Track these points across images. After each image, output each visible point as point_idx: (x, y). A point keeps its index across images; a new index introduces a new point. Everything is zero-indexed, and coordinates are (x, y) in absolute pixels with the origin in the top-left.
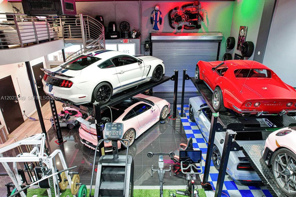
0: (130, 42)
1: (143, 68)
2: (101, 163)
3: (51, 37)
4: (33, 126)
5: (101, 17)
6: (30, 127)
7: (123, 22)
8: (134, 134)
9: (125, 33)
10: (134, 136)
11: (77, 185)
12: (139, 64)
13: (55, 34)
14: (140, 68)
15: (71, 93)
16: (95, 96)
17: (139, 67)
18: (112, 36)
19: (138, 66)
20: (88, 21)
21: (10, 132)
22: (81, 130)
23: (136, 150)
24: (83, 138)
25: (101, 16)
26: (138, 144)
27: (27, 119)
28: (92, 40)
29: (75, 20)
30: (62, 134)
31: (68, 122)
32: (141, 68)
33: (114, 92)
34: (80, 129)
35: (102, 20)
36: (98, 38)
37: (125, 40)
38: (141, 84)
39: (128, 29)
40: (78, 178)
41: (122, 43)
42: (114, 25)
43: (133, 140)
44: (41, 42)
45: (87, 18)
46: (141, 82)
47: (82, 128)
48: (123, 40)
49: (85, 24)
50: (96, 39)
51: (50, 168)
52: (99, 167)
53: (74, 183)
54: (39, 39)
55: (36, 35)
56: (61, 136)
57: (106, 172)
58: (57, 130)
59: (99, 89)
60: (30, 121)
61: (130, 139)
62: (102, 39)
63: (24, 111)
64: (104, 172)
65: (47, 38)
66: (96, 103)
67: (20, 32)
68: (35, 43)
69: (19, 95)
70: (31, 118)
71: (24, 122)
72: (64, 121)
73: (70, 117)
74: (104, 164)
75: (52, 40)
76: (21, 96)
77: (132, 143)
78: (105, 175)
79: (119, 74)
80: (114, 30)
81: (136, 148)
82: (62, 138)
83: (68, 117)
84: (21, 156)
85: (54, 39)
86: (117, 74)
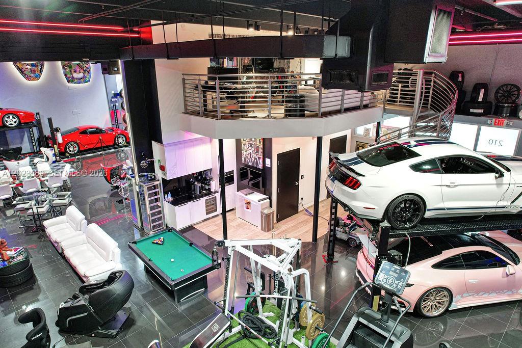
0: (508, 126)
1: (506, 187)
2: (358, 316)
3: (365, 103)
4: (306, 222)
5: (460, 75)
6: (302, 222)
7: (507, 85)
8: (448, 300)
9: (503, 107)
10: (446, 304)
11: (316, 328)
12: (496, 178)
13: (373, 97)
14: (497, 184)
15: (354, 197)
16: (391, 211)
17: (495, 183)
18: (471, 110)
19: (494, 181)
20: (433, 81)
21: (278, 221)
22: (360, 255)
23: (445, 330)
24: (359, 268)
25: (460, 72)
26: (452, 321)
27: (302, 211)
28: (432, 112)
29: (409, 78)
30: (335, 249)
31: (350, 234)
32: (499, 185)
33: (428, 215)
34: (359, 252)
35: (460, 79)
36: (443, 110)
37: (499, 121)
38: (493, 215)
39: (514, 98)
40: (322, 320)
41: (490, 125)
42: (482, 90)
43: (442, 310)
44: (347, 110)
45: (433, 75)
46: (493, 210)
47: (363, 252)
48: (494, 120)
49: (424, 84)
50: (440, 112)
51: (287, 288)
52: (354, 321)
53: (313, 323)
54: (346, 106)
55: (342, 100)
56: (333, 251)
57: (360, 333)
58: (330, 241)
59: (401, 203)
60: (305, 214)
61: (437, 305)
62: (450, 113)
63: (302, 199)
64: (358, 331)
65: (358, 104)
66: (385, 224)
67: (322, 97)
68: (338, 112)
69: (302, 176)
70: (307, 211)
71: (298, 213)
72: (345, 232)
73: (356, 229)
74: (361, 320)
75: (366, 107)
76: (304, 177)
77: (437, 314)
78: (358, 336)
79: (445, 187)
80: (480, 99)
81: (445, 325)
82: (332, 255)
83: (353, 227)
84: (267, 257)
85: (369, 106)
86: (441, 186)
